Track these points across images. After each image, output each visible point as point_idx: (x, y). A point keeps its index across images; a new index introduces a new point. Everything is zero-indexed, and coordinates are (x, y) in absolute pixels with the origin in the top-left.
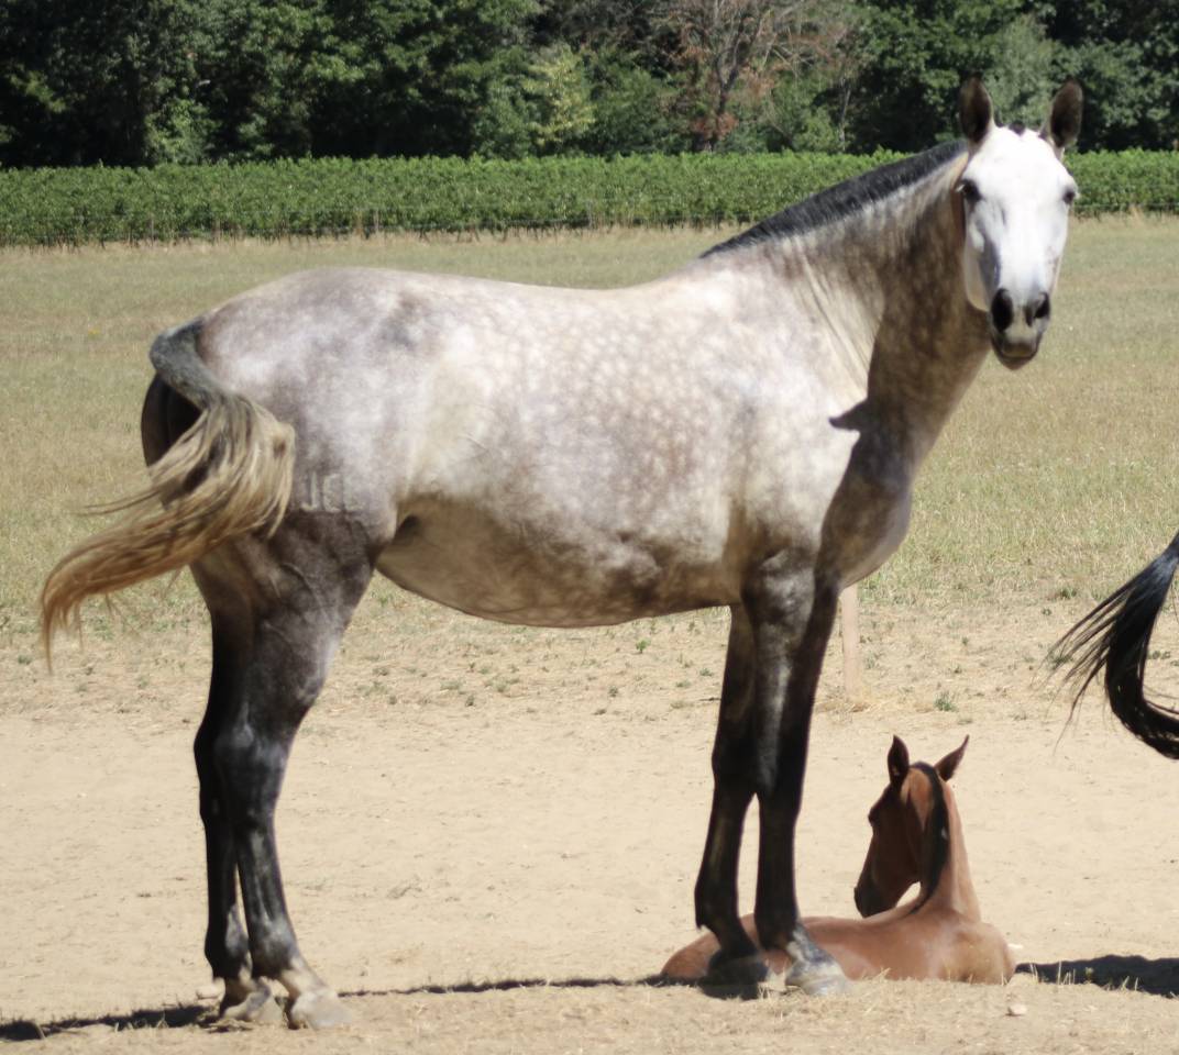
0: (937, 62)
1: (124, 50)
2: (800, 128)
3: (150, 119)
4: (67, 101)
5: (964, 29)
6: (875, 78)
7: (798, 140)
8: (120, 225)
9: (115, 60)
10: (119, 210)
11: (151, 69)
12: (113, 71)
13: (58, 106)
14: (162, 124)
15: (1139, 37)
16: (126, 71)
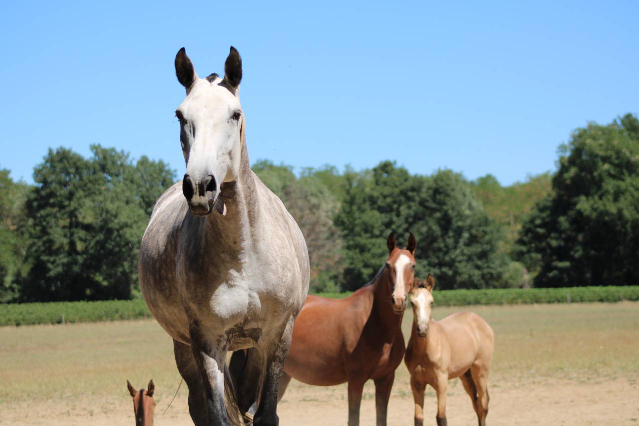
0: (366, 266)
1: (123, 266)
2: (325, 286)
3: (132, 287)
4: (109, 282)
5: (374, 256)
6: (348, 272)
7: (325, 290)
8: (117, 316)
9: (120, 269)
10: (117, 311)
11: (131, 272)
12: (121, 272)
13: (105, 283)
14: (136, 288)
15: (427, 257)
16: (124, 273)
